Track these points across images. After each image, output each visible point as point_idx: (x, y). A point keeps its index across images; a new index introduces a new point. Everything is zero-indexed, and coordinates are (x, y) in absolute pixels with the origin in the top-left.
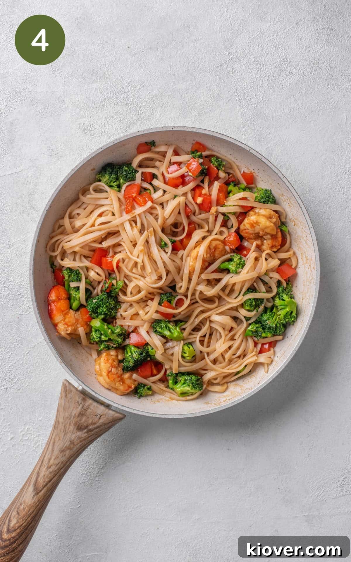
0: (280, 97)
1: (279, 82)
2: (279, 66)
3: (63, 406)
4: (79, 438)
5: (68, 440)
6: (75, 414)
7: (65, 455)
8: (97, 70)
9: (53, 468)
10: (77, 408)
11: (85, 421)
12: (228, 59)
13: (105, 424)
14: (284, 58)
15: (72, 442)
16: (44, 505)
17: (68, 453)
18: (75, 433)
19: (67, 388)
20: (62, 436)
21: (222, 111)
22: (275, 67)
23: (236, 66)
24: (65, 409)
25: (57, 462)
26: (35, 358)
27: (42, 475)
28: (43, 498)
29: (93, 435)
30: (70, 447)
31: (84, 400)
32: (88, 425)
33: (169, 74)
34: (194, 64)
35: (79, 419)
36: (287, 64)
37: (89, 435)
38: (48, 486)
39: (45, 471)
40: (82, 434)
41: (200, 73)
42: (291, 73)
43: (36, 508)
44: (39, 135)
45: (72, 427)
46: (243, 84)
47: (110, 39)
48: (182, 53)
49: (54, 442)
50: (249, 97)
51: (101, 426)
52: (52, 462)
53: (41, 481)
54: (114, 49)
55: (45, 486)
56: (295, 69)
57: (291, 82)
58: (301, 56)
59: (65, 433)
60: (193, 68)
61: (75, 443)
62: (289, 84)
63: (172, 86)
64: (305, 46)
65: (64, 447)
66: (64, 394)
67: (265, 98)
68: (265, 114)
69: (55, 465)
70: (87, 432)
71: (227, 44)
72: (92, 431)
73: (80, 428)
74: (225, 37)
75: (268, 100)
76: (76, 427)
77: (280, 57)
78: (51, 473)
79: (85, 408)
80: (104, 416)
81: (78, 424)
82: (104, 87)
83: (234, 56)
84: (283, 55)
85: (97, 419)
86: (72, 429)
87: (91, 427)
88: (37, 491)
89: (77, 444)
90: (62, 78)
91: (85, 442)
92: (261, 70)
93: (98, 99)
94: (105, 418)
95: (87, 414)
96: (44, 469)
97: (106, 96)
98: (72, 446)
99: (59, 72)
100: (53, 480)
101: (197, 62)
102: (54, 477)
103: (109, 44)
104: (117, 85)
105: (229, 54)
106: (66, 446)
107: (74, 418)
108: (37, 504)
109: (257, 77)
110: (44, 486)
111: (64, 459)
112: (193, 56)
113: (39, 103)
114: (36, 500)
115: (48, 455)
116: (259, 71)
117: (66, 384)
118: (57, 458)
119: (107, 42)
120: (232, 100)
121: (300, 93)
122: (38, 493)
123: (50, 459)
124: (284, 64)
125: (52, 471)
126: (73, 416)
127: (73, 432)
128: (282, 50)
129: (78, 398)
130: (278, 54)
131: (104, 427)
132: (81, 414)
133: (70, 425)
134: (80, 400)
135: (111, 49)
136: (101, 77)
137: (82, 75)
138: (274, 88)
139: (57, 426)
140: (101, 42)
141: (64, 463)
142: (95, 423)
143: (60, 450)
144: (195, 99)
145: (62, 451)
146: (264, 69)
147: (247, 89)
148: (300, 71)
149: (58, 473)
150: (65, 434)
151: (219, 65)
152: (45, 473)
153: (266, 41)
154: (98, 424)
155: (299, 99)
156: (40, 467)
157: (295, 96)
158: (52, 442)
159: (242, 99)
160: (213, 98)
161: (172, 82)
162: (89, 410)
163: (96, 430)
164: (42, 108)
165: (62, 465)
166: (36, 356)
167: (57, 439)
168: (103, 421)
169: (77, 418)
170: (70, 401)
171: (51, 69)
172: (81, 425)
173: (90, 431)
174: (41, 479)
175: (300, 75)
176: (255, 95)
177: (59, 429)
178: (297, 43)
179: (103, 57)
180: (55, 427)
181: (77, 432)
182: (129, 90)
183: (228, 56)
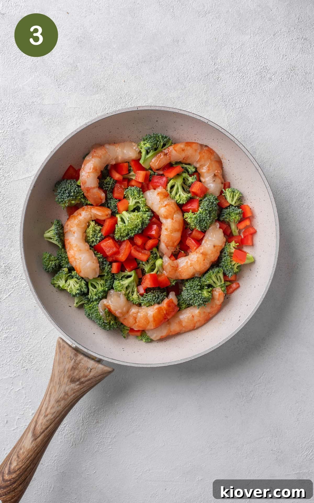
0: (261, 101)
1: (260, 88)
2: (260, 73)
3: (58, 360)
4: (72, 389)
5: (63, 392)
6: (68, 368)
7: (60, 405)
8: (97, 82)
9: (49, 417)
10: (70, 362)
11: (77, 374)
12: (214, 69)
13: (95, 377)
14: (264, 66)
15: (66, 394)
16: (42, 449)
17: (63, 403)
18: (68, 385)
19: (61, 345)
20: (58, 387)
21: (210, 116)
22: (256, 74)
23: (221, 75)
24: (59, 363)
25: (53, 411)
26: (51, 342)
27: (39, 423)
28: (41, 444)
29: (85, 387)
30: (65, 398)
31: (76, 355)
32: (80, 378)
33: (161, 84)
34: (184, 75)
35: (72, 372)
36: (266, 72)
37: (82, 387)
38: (45, 432)
39: (42, 420)
40: (75, 386)
41: (189, 82)
42: (270, 79)
43: (34, 452)
44: (48, 142)
45: (66, 380)
46: (228, 90)
47: (108, 55)
48: (173, 65)
49: (50, 394)
50: (234, 103)
51: (91, 378)
52: (48, 410)
53: (39, 429)
54: (112, 63)
55: (43, 432)
56: (274, 76)
57: (271, 88)
58: (279, 64)
59: (60, 384)
60: (183, 77)
61: (69, 394)
62: (269, 90)
63: (165, 95)
64: (282, 55)
65: (59, 398)
66: (58, 350)
67: (248, 102)
68: (249, 117)
69: (51, 414)
70: (80, 384)
71: (212, 55)
72: (84, 383)
73: (73, 381)
74: (211, 49)
75: (251, 105)
76: (69, 380)
77: (261, 65)
78: (47, 421)
79: (77, 363)
80: (94, 370)
81: (71, 377)
82: (104, 98)
83: (219, 66)
84: (263, 63)
85: (87, 372)
86: (66, 382)
87: (83, 380)
88: (35, 437)
89: (71, 395)
90: (67, 91)
91: (78, 394)
92: (244, 78)
93: (99, 108)
94: (95, 372)
95: (78, 367)
96: (41, 417)
97: (106, 106)
98: (66, 397)
99: (63, 86)
100: (50, 427)
101: (186, 73)
102: (50, 425)
103: (108, 59)
104: (116, 95)
105: (214, 64)
106: (61, 397)
107: (67, 371)
108: (36, 448)
109: (240, 84)
110: (41, 432)
111: (59, 408)
112: (183, 67)
113: (47, 114)
114: (34, 445)
115: (46, 405)
116: (242, 79)
117: (60, 341)
118: (53, 407)
119: (105, 57)
120: (219, 105)
121: (279, 97)
122: (36, 439)
123: (47, 408)
124: (263, 71)
125: (49, 419)
126: (67, 370)
127: (66, 385)
128: (262, 59)
129: (71, 353)
130: (259, 63)
131: (94, 379)
132: (74, 368)
133: (64, 377)
134: (72, 356)
135: (110, 64)
136: (101, 89)
137: (85, 87)
138: (256, 93)
139: (53, 379)
140: (100, 58)
141: (60, 412)
142: (86, 376)
143: (56, 401)
144: (186, 106)
145: (58, 401)
146: (246, 76)
147: (232, 96)
148: (278, 77)
149: (54, 421)
150: (60, 386)
151: (206, 75)
152: (43, 422)
153: (247, 51)
154: (89, 377)
155: (278, 103)
156: (39, 415)
157: (274, 100)
158: (49, 393)
159: (228, 104)
160: (201, 104)
161: (165, 91)
162: (81, 364)
163: (87, 383)
164: (50, 118)
165: (58, 415)
166: (52, 340)
167: (53, 391)
168: (94, 374)
169: (70, 371)
170: (64, 356)
171: (57, 83)
172: (74, 378)
173: (82, 383)
174: (39, 426)
175: (279, 81)
176: (239, 100)
177: (54, 382)
178: (275, 52)
179: (102, 71)
180: (52, 380)
181: (70, 384)
182: (127, 100)
183: (214, 66)
